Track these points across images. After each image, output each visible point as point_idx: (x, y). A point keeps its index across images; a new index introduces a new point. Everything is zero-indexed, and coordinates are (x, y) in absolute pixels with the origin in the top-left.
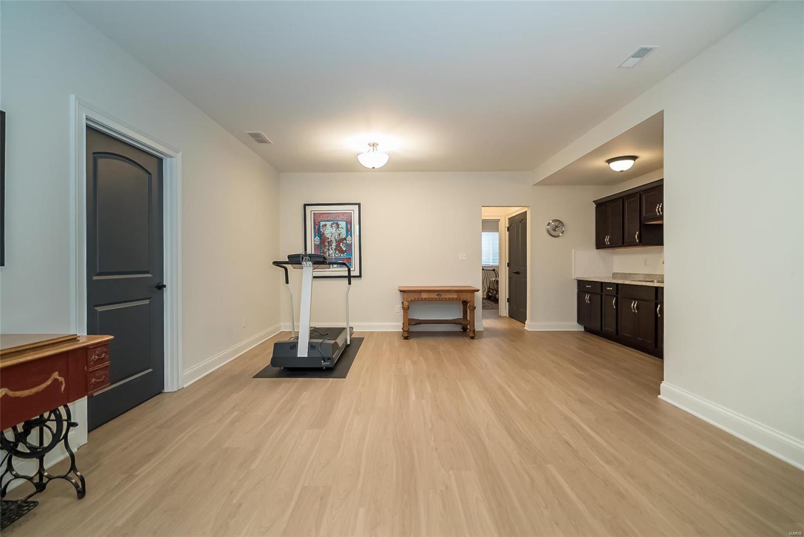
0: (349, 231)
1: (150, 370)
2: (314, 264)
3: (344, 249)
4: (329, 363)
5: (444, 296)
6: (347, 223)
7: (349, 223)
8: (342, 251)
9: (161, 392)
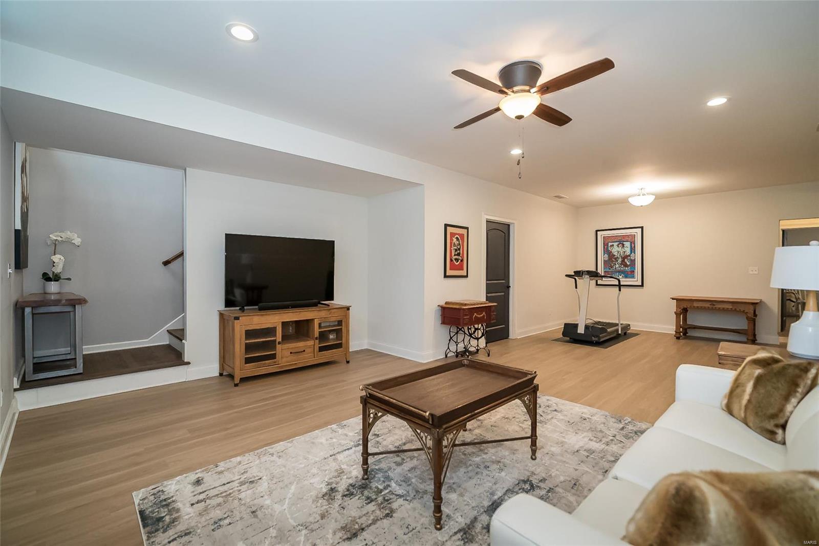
0: (633, 249)
1: (504, 326)
2: (590, 277)
3: (628, 263)
4: (597, 339)
5: (718, 306)
6: (631, 243)
7: (633, 243)
8: (626, 265)
9: (507, 338)
